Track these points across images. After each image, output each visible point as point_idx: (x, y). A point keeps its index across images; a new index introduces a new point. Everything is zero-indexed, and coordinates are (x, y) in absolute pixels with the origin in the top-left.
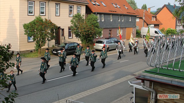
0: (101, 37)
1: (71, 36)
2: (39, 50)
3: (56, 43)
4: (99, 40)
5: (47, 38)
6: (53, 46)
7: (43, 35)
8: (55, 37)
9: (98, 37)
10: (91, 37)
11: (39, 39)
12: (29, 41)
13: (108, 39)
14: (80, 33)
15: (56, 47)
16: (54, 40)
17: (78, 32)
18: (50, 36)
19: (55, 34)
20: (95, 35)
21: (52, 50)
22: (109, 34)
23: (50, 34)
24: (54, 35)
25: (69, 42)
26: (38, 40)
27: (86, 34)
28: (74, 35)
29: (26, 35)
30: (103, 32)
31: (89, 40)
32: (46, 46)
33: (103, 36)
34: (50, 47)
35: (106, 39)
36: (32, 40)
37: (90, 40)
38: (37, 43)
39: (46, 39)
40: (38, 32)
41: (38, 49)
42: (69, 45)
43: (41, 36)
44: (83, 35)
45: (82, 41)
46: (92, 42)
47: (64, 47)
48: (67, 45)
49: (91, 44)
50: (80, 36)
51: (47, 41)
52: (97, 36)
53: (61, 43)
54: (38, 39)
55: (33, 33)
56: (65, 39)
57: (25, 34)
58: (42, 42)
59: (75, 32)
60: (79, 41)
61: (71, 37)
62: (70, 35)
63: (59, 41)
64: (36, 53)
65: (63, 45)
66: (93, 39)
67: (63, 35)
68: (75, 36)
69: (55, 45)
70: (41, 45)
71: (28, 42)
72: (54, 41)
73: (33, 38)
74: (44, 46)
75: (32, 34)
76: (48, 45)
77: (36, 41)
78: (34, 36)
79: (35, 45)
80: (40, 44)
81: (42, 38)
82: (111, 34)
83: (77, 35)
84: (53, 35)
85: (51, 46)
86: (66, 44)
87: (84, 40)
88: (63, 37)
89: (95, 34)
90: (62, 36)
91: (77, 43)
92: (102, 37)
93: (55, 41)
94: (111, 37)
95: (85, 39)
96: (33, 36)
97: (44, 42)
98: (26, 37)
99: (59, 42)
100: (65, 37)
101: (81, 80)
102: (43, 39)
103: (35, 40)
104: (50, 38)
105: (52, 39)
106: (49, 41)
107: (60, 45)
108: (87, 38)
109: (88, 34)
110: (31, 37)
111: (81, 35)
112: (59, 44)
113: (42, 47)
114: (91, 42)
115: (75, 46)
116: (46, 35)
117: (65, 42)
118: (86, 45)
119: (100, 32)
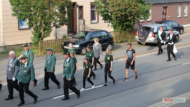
0: (148, 20)
1: (95, 19)
2: (39, 44)
3: (69, 32)
4: (144, 25)
5: (54, 22)
6: (65, 37)
7: (47, 17)
8: (67, 21)
9: (142, 21)
10: (130, 21)
11: (38, 24)
12: (21, 27)
13: (161, 23)
14: (111, 14)
15: (69, 39)
16: (65, 26)
17: (108, 12)
18: (58, 19)
19: (68, 15)
20: (137, 17)
21: (63, 44)
22: (163, 13)
23: (58, 16)
24: (66, 16)
25: (91, 30)
26: (36, 25)
27: (122, 15)
28: (101, 18)
29: (15, 18)
30: (152, 11)
31: (126, 25)
32: (51, 37)
33: (152, 18)
34: (58, 38)
35: (157, 22)
36: (27, 27)
37: (128, 26)
38: (36, 31)
39: (52, 24)
40: (37, 12)
41: (37, 43)
42: (91, 35)
43: (42, 18)
44: (117, 17)
45: (115, 27)
46: (133, 29)
47: (83, 38)
48: (89, 34)
49: (130, 32)
50: (111, 19)
51: (54, 29)
52: (142, 19)
53: (78, 31)
54: (36, 23)
55: (29, 13)
56: (84, 24)
57: (13, 15)
58: (45, 30)
59: (102, 13)
60: (110, 27)
61: (96, 21)
62: (93, 18)
63: (75, 27)
64: (33, 49)
65: (82, 34)
66: (134, 24)
67: (81, 17)
68: (103, 19)
69: (67, 36)
70: (43, 35)
71: (20, 29)
72: (65, 28)
73: (28, 21)
74: (49, 36)
75: (26, 15)
76: (56, 35)
77: (34, 28)
78: (30, 20)
79: (32, 36)
80: (40, 34)
81: (44, 23)
82: (166, 15)
83: (106, 18)
84: (64, 18)
85: (60, 37)
86: (86, 33)
87: (119, 25)
88: (82, 21)
89: (138, 14)
90: (79, 18)
91: (106, 32)
92: (151, 21)
93: (68, 27)
94: (165, 19)
95: (120, 23)
96: (28, 19)
97: (47, 30)
98: (15, 20)
99: (75, 30)
100: (84, 21)
101: (113, 95)
102: (46, 24)
103: (32, 26)
104: (58, 23)
105: (62, 24)
106: (57, 27)
107: (77, 36)
108: (123, 23)
109: (125, 14)
110: (24, 20)
111: (113, 17)
112: (75, 33)
113: (44, 39)
114: (130, 29)
115: (101, 37)
116: (51, 17)
117: (86, 30)
118: (122, 34)
119: (147, 12)
